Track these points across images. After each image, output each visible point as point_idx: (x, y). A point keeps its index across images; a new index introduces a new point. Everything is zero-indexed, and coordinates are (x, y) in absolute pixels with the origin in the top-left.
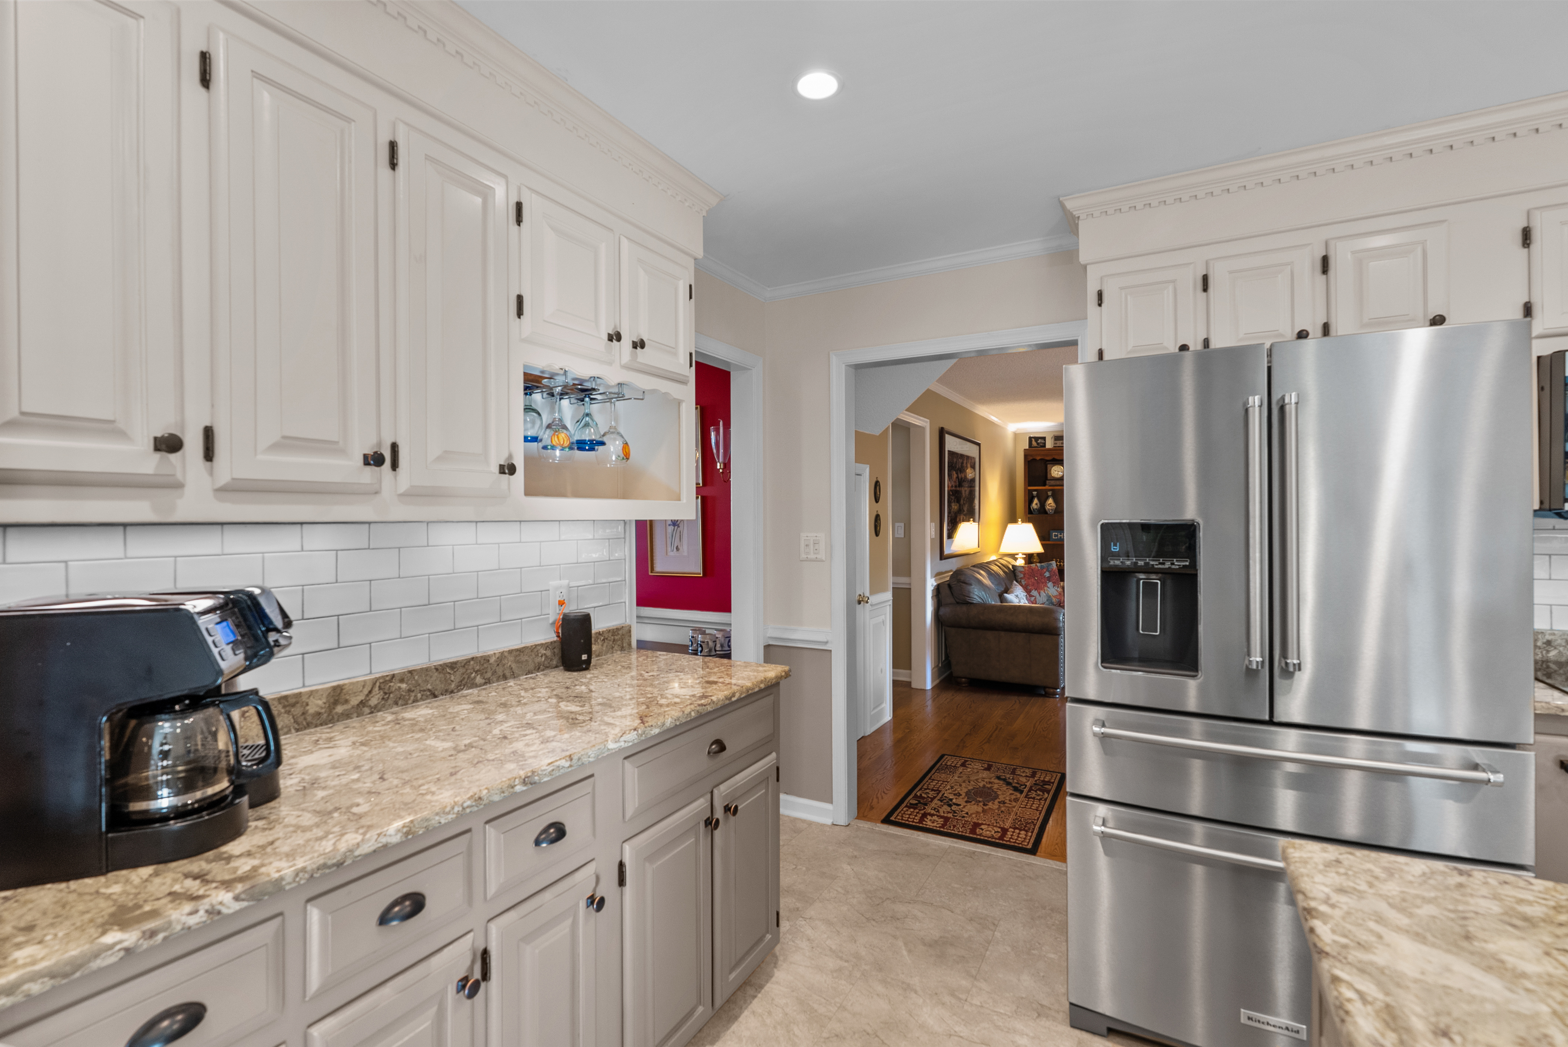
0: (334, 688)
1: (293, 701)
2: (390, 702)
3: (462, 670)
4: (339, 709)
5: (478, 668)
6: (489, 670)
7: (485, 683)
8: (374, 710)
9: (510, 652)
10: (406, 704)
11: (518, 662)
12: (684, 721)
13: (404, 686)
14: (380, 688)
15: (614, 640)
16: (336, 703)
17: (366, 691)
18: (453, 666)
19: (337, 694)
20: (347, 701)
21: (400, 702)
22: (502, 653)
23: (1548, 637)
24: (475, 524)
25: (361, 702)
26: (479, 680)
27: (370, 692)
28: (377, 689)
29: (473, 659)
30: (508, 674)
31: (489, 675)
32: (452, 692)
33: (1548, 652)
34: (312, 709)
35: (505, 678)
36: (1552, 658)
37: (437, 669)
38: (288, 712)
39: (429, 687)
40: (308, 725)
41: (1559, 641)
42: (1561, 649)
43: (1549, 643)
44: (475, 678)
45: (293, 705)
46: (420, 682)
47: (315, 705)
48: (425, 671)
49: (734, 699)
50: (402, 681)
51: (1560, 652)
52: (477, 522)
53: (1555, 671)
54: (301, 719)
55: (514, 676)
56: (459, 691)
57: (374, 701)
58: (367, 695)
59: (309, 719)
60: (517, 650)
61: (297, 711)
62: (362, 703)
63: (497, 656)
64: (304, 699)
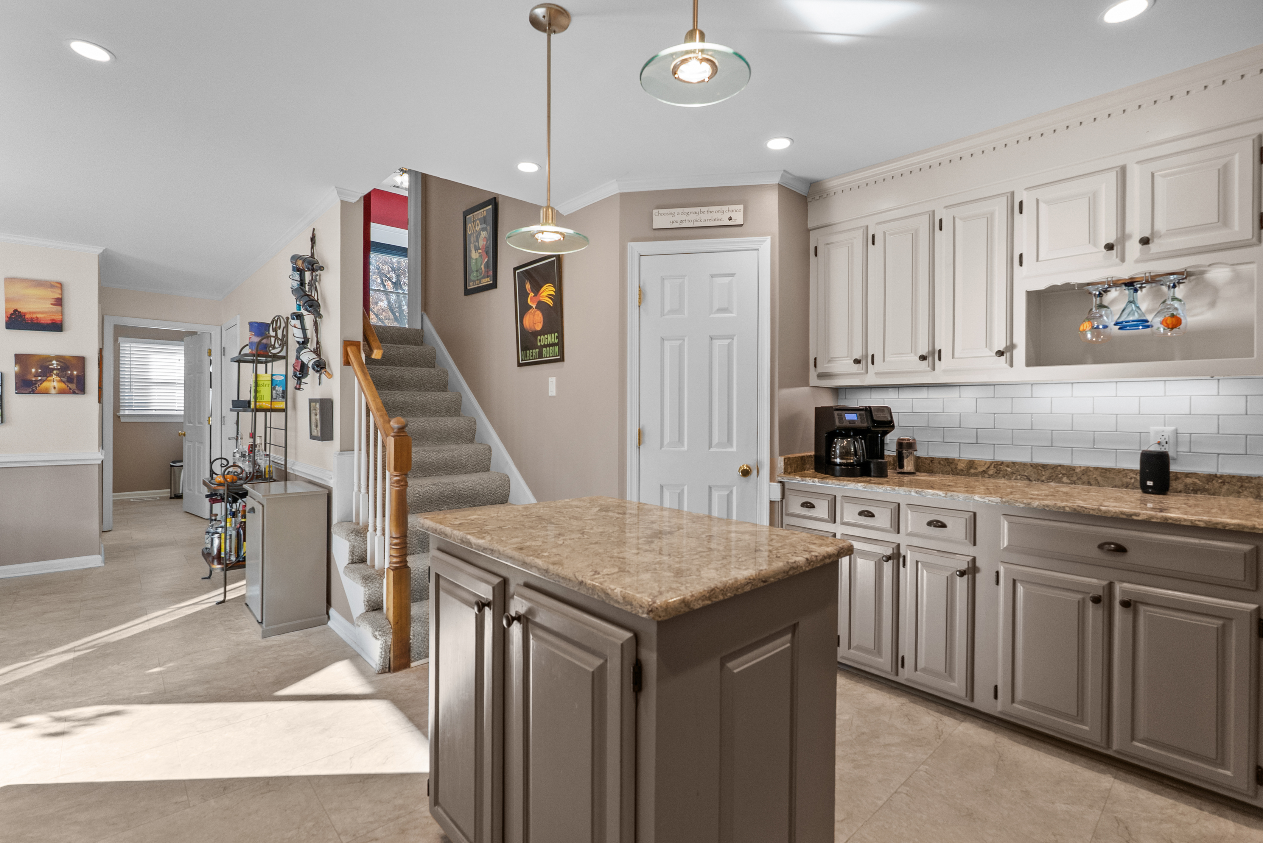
0: (970, 461)
1: (951, 461)
2: (1000, 475)
3: (1051, 471)
4: (972, 471)
5: (1064, 472)
6: (1074, 475)
7: (1071, 483)
8: (990, 476)
9: (1096, 469)
10: (1010, 479)
11: (1103, 477)
12: (1054, 509)
13: (1009, 469)
14: (994, 467)
15: (1242, 486)
16: (971, 468)
17: (986, 466)
18: (1044, 466)
19: (971, 464)
20: (976, 468)
21: (1006, 477)
22: (1088, 468)
24: (1071, 384)
25: (984, 471)
26: (1065, 479)
27: (989, 467)
28: (993, 467)
29: (1060, 466)
30: (1092, 482)
31: (1075, 478)
32: (1043, 481)
34: (959, 467)
35: (1089, 484)
37: (1032, 466)
38: (949, 466)
39: (1026, 474)
40: (958, 474)
44: (1062, 478)
45: (951, 463)
46: (1020, 469)
47: (961, 466)
48: (1024, 465)
49: (1135, 518)
50: (1008, 466)
52: (1072, 383)
54: (954, 470)
55: (1098, 484)
56: (1048, 482)
57: (991, 472)
58: (987, 468)
59: (958, 471)
60: (1103, 469)
61: (953, 466)
62: (984, 472)
63: (1082, 469)
64: (956, 462)
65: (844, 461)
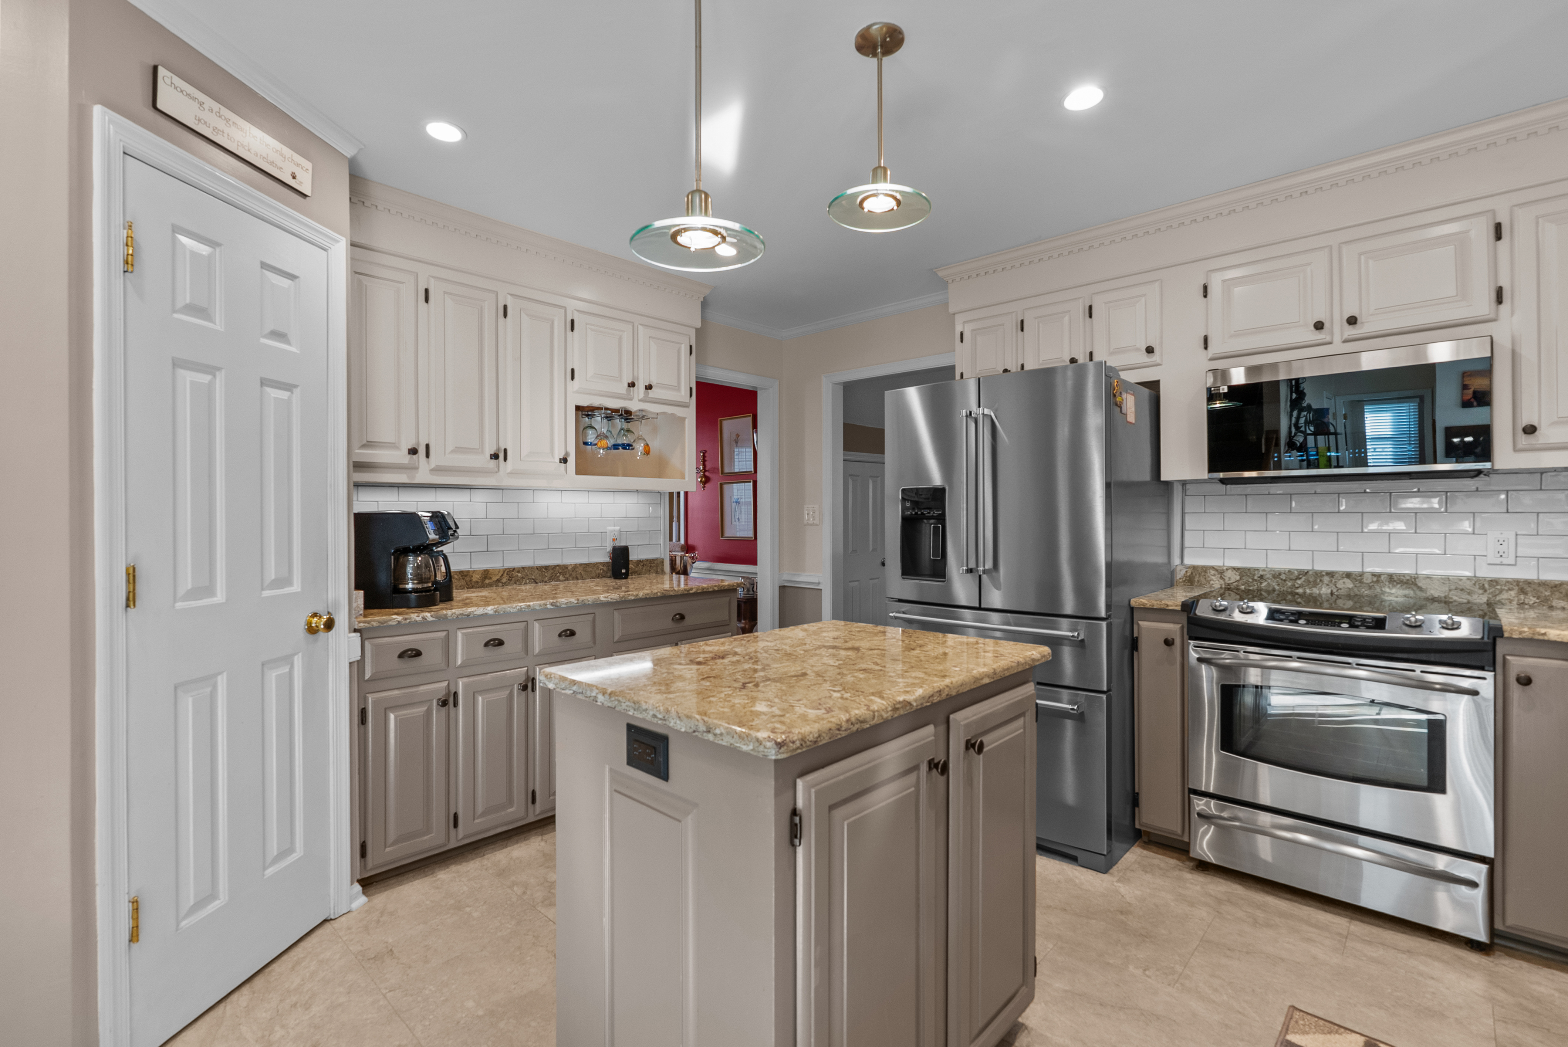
0: (485, 571)
1: (465, 574)
2: (512, 582)
3: (551, 571)
4: (487, 581)
5: (560, 571)
6: (567, 573)
7: (565, 580)
8: (504, 585)
9: (581, 565)
10: (521, 584)
11: (585, 571)
12: (652, 596)
13: (520, 575)
14: (507, 574)
15: (651, 566)
16: (485, 578)
17: (500, 575)
18: (547, 568)
19: (486, 574)
20: (491, 578)
21: (517, 583)
22: (576, 564)
23: (1261, 573)
24: (560, 492)
25: (498, 579)
26: (561, 578)
27: (502, 575)
28: (506, 574)
29: (558, 565)
30: (579, 577)
31: (567, 576)
32: (546, 582)
33: (1261, 583)
34: (474, 579)
35: (577, 579)
36: (1264, 588)
37: (537, 569)
38: (464, 579)
39: (533, 577)
40: (472, 587)
41: (1268, 576)
42: (1269, 581)
43: (1261, 577)
44: (559, 576)
45: (466, 576)
46: (528, 574)
47: (476, 578)
48: (531, 568)
49: (691, 592)
50: (518, 572)
51: (1268, 583)
52: (562, 491)
53: (1266, 597)
54: (469, 583)
55: (583, 578)
56: (550, 582)
57: (504, 580)
58: (501, 577)
59: (473, 584)
60: (585, 564)
61: (468, 579)
62: (499, 581)
63: (573, 566)
64: (471, 573)
65: (420, 586)
